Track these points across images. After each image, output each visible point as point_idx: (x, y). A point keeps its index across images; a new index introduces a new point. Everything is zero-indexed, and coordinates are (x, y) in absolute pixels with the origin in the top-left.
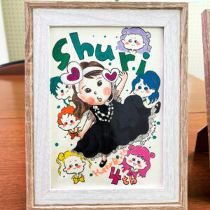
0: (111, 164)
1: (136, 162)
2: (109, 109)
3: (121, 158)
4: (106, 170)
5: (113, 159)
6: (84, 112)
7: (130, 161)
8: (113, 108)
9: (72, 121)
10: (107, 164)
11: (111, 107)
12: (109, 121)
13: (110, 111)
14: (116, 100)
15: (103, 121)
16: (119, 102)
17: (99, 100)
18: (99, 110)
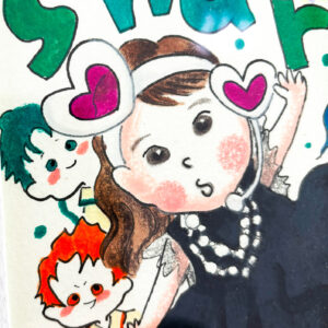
12: (245, 272)
13: (247, 231)
14: (269, 189)
15: (222, 273)
16: (282, 191)
17: (203, 193)
18: (204, 233)
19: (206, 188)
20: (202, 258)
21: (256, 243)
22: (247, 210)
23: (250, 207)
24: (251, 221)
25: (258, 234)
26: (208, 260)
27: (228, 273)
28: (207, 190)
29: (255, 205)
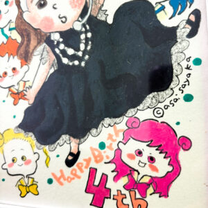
3: (110, 148)
8: (89, 35)
11: (86, 32)
12: (83, 64)
13: (84, 41)
14: (96, 17)
15: (71, 64)
16: (103, 19)
17: (62, 21)
18: (62, 42)
19: (63, 19)
20: (61, 55)
21: (89, 48)
22: (84, 29)
23: (86, 28)
24: (86, 36)
25: (90, 43)
26: (64, 57)
27: (73, 64)
28: (64, 20)
29: (88, 27)
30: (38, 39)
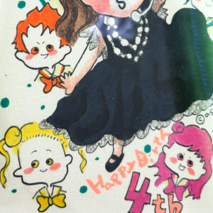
0: (132, 165)
1: (184, 163)
2: (140, 29)
3: (155, 151)
4: (120, 178)
5: (137, 152)
6: (82, 28)
7: (173, 160)
9: (50, 47)
10: (123, 163)
13: (140, 35)
19: (122, 4)
21: (145, 43)
22: (142, 22)
24: (144, 30)
25: (146, 38)
30: (87, 18)
